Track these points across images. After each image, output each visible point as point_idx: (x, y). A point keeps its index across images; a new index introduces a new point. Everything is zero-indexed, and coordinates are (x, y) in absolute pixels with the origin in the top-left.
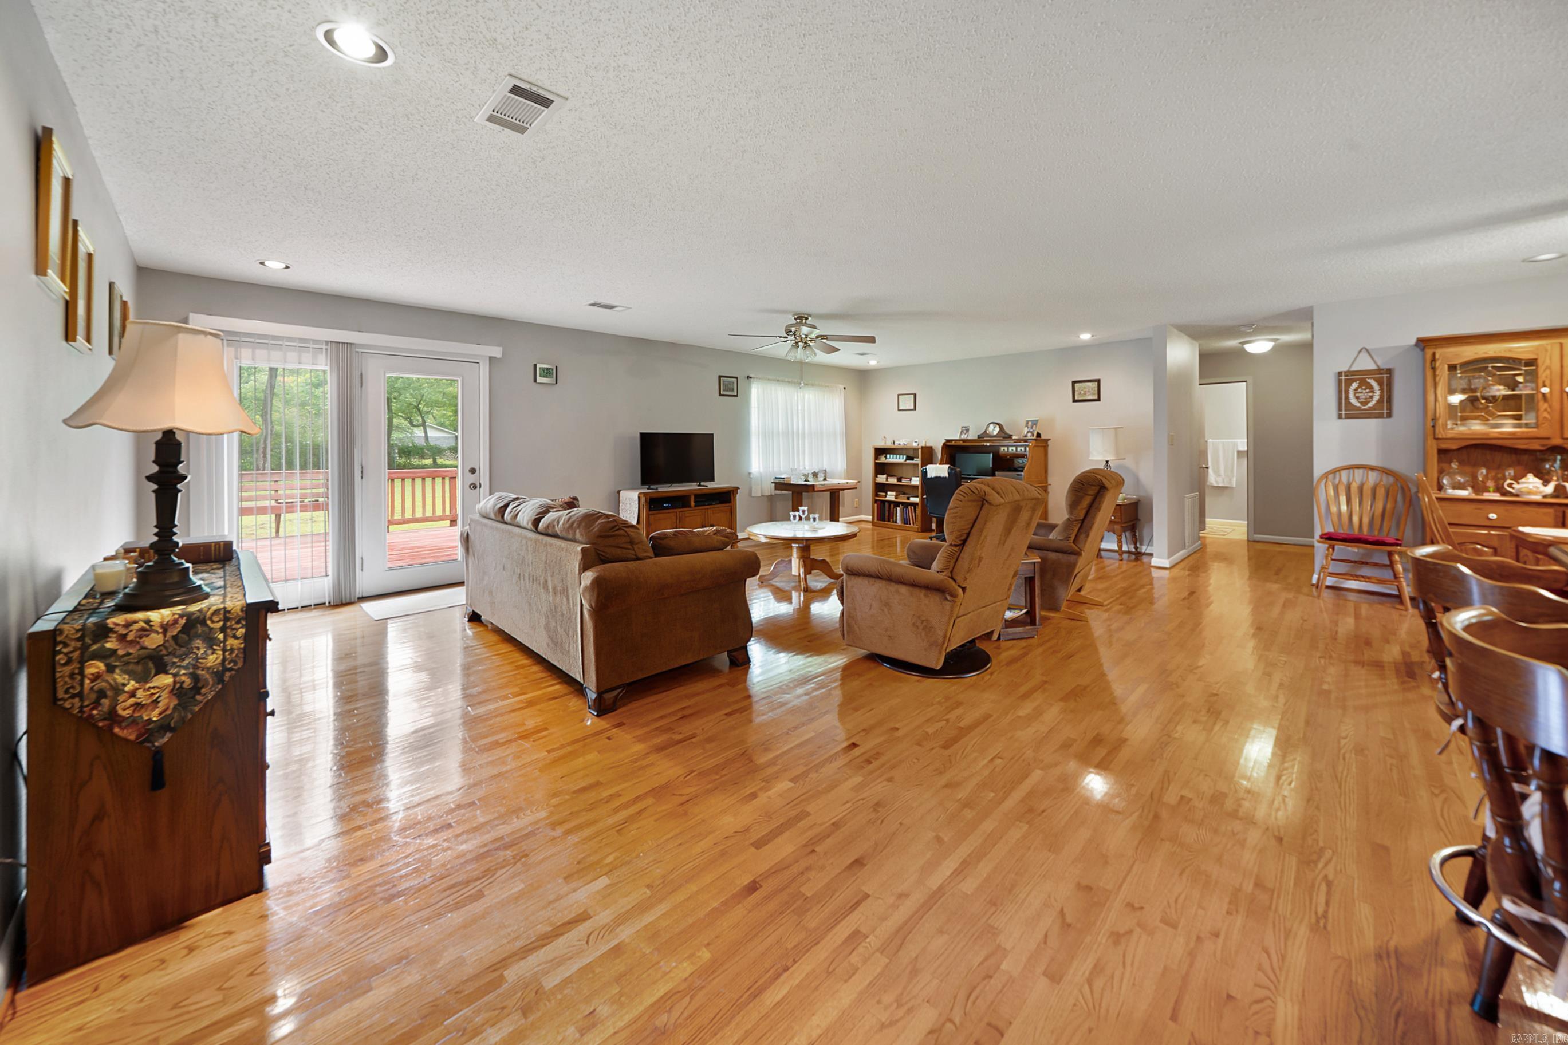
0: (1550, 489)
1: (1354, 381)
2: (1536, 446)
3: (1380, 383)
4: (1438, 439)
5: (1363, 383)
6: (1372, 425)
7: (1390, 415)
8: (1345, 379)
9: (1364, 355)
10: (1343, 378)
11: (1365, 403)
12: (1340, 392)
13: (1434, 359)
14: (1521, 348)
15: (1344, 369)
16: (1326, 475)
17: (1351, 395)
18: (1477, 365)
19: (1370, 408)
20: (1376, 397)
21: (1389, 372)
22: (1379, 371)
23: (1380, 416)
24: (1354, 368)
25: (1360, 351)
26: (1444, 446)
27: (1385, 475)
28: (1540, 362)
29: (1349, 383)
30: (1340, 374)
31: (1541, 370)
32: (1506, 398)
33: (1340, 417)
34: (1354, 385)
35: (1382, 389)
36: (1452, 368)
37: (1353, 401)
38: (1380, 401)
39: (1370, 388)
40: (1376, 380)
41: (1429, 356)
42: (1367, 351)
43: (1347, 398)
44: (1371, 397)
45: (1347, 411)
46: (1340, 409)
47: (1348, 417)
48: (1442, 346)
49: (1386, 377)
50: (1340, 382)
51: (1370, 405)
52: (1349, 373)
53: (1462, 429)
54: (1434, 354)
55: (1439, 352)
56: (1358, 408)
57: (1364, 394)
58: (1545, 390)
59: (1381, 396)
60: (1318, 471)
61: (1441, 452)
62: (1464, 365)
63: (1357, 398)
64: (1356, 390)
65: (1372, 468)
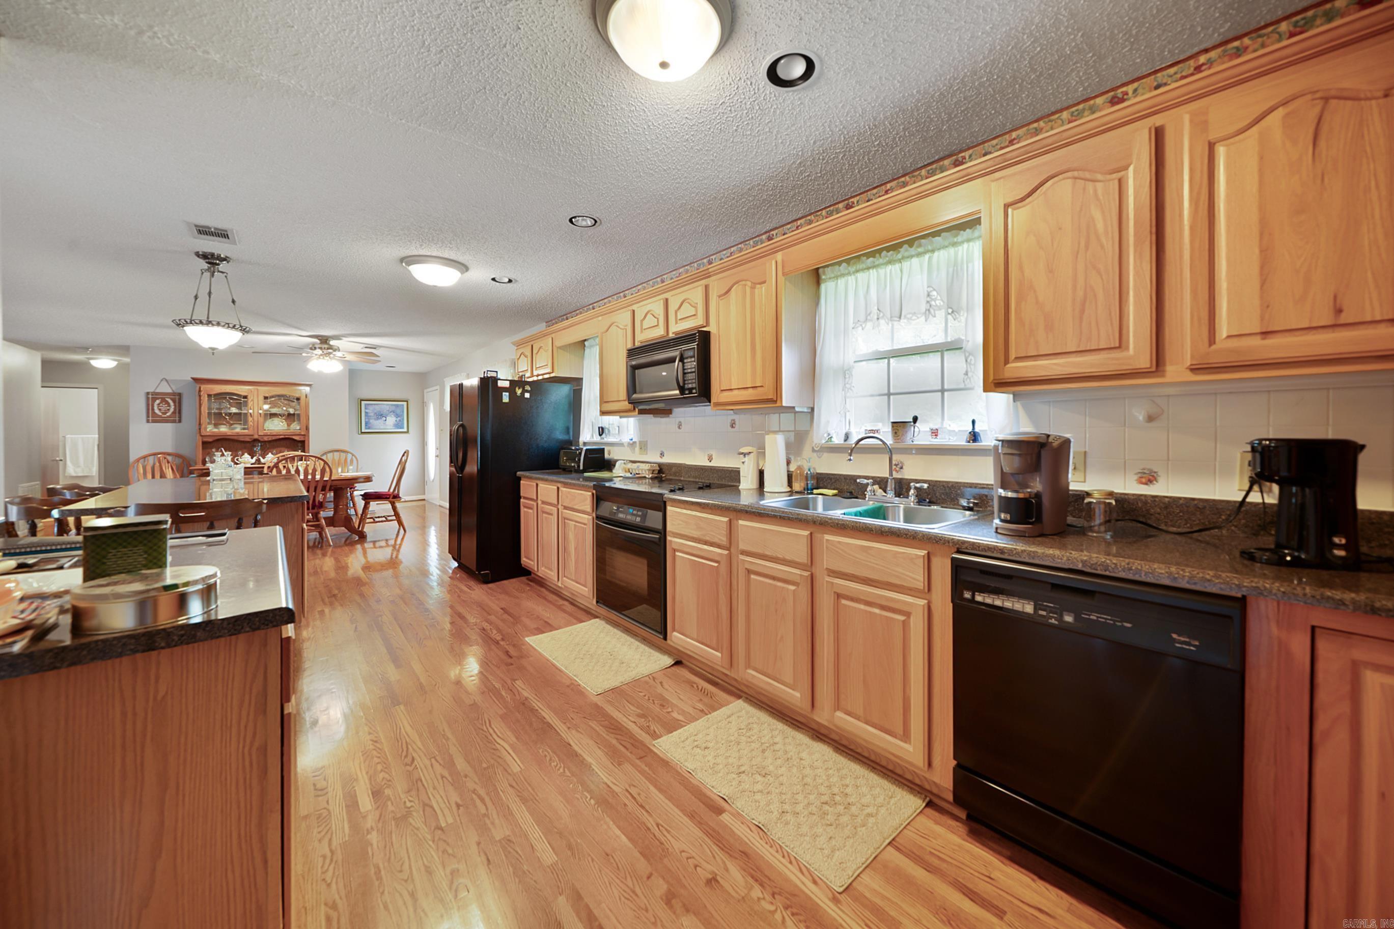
0: (253, 460)
1: (158, 399)
2: (247, 439)
3: (174, 401)
4: (202, 436)
5: (163, 400)
6: (169, 427)
7: (180, 421)
8: (151, 398)
9: (164, 383)
10: (150, 396)
11: (165, 413)
12: (148, 405)
13: (200, 391)
14: (242, 390)
15: (151, 390)
16: (138, 460)
17: (156, 408)
18: (221, 396)
19: (168, 417)
20: (172, 410)
21: (180, 395)
22: (174, 394)
23: (174, 421)
24: (158, 391)
25: (162, 380)
26: (205, 439)
27: (177, 458)
28: (249, 397)
29: (154, 400)
30: (148, 393)
31: (249, 401)
32: (235, 414)
33: (148, 421)
34: (158, 402)
35: (175, 405)
36: (209, 396)
37: (157, 411)
38: (174, 413)
39: (169, 405)
40: (172, 399)
41: (198, 388)
42: (166, 380)
43: (153, 409)
44: (169, 410)
45: (152, 418)
46: (148, 416)
47: (154, 421)
48: (204, 384)
49: (178, 398)
50: (148, 399)
51: (168, 414)
52: (154, 393)
53: (216, 430)
54: (200, 388)
55: (203, 387)
56: (160, 416)
57: (164, 407)
58: (251, 411)
59: (175, 409)
60: (133, 457)
61: (204, 443)
62: (216, 395)
63: (160, 410)
64: (159, 404)
65: (169, 454)
